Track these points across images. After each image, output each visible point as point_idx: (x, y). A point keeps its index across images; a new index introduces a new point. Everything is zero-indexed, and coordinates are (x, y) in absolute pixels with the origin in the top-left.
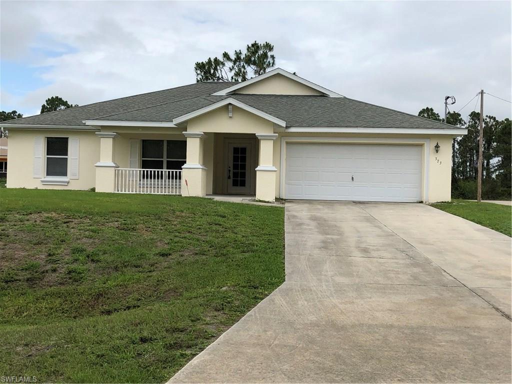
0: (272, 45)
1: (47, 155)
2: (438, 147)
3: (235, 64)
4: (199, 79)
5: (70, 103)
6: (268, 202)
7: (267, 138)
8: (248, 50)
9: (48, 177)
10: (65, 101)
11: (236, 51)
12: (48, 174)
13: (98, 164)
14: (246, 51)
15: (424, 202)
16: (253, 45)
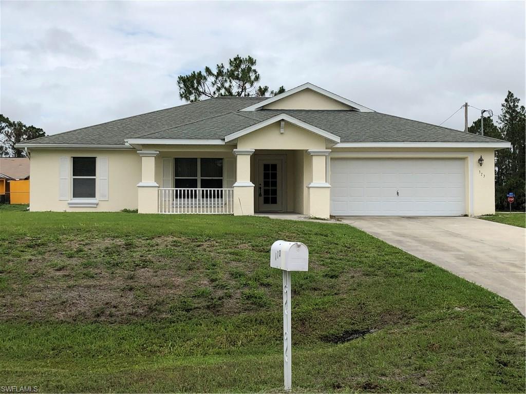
0: (254, 59)
1: (73, 176)
2: (481, 161)
3: (217, 79)
4: (182, 93)
5: (12, 120)
6: (324, 219)
7: (319, 154)
8: (230, 64)
9: (74, 198)
10: (6, 117)
11: (218, 65)
12: (75, 196)
13: (140, 184)
14: (229, 65)
15: (469, 215)
16: (235, 59)
